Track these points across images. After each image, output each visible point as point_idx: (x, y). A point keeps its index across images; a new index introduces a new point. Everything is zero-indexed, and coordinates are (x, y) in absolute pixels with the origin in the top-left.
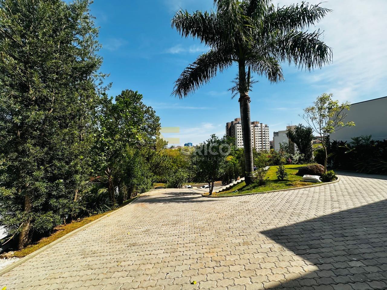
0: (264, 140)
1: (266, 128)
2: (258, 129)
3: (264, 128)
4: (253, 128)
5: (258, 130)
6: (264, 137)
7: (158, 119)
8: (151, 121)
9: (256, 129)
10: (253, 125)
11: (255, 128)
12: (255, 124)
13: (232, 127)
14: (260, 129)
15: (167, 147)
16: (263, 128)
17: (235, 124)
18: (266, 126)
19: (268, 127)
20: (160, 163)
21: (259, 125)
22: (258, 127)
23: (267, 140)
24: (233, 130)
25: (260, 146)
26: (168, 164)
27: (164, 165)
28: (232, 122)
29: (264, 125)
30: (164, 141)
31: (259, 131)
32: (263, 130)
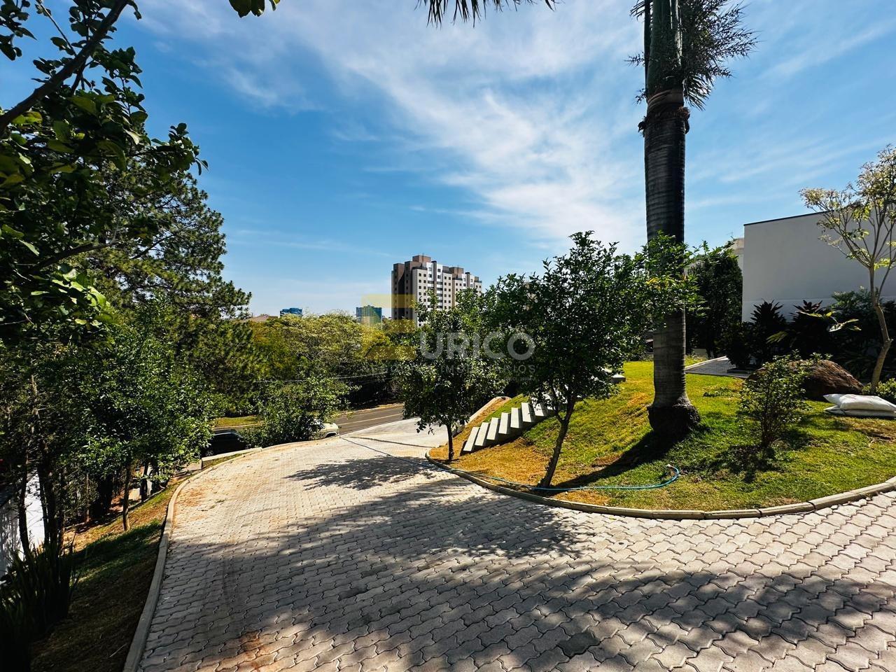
1: (476, 284)
2: (461, 285)
3: (471, 283)
4: (451, 281)
5: (461, 288)
7: (214, 221)
8: (190, 223)
9: (457, 284)
10: (451, 276)
11: (456, 281)
12: (456, 272)
13: (407, 275)
14: (465, 285)
15: (247, 309)
17: (414, 268)
18: (477, 280)
19: (481, 282)
20: (225, 358)
21: (464, 276)
22: (462, 280)
24: (409, 281)
26: (252, 362)
27: (241, 365)
28: (407, 264)
29: (472, 277)
30: (236, 289)
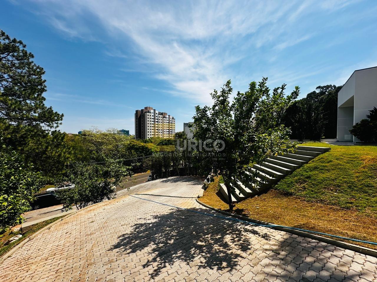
0: (171, 131)
1: (173, 120)
4: (162, 119)
5: (166, 121)
6: (171, 129)
10: (162, 116)
11: (164, 119)
12: (164, 115)
13: (142, 115)
14: (168, 120)
16: (170, 120)
17: (145, 112)
18: (173, 118)
19: (175, 119)
21: (167, 116)
22: (166, 118)
23: (174, 131)
24: (143, 118)
25: (167, 136)
28: (142, 110)
29: (171, 117)
31: (167, 123)
32: (171, 122)
